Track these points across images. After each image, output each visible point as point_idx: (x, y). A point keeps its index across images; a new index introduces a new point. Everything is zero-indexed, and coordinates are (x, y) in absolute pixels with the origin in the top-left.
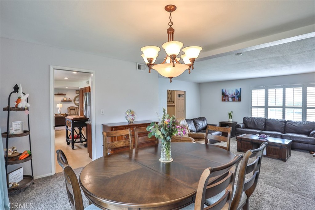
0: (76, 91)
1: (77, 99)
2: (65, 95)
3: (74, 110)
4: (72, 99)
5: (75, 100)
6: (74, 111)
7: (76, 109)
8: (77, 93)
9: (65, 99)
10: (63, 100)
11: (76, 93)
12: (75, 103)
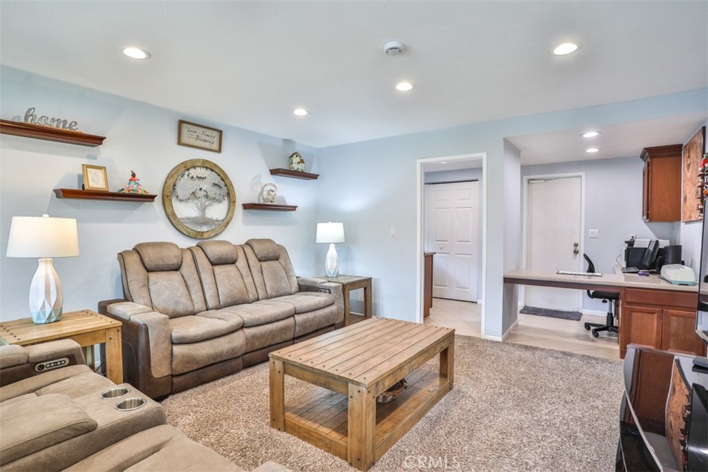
0: (181, 122)
1: (185, 186)
2: (97, 140)
3: (177, 268)
4: (152, 183)
5: (169, 193)
6: (175, 277)
7: (188, 258)
8: (185, 139)
9: (96, 182)
10: (75, 186)
11: (180, 143)
12: (171, 217)
